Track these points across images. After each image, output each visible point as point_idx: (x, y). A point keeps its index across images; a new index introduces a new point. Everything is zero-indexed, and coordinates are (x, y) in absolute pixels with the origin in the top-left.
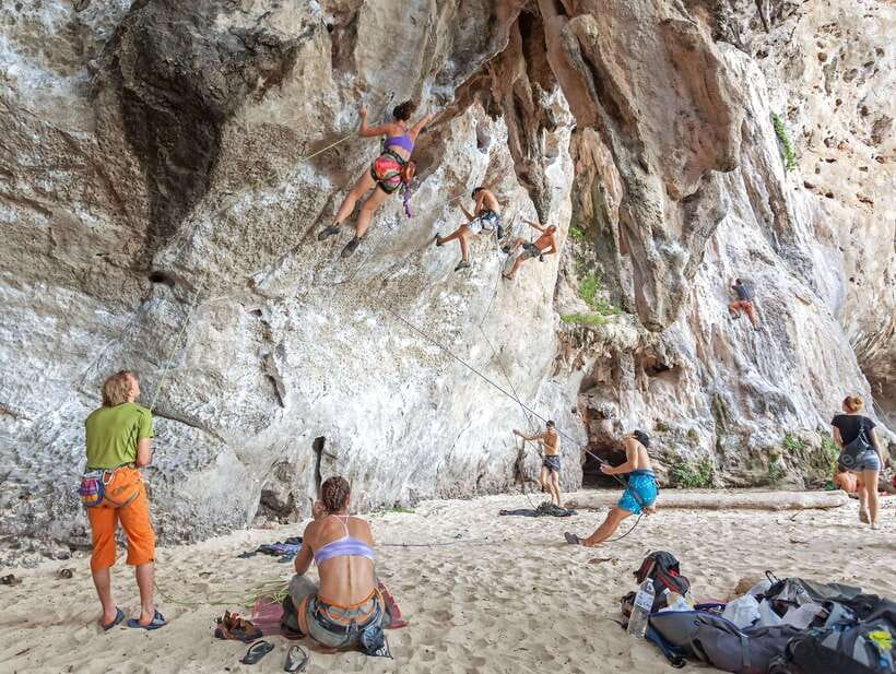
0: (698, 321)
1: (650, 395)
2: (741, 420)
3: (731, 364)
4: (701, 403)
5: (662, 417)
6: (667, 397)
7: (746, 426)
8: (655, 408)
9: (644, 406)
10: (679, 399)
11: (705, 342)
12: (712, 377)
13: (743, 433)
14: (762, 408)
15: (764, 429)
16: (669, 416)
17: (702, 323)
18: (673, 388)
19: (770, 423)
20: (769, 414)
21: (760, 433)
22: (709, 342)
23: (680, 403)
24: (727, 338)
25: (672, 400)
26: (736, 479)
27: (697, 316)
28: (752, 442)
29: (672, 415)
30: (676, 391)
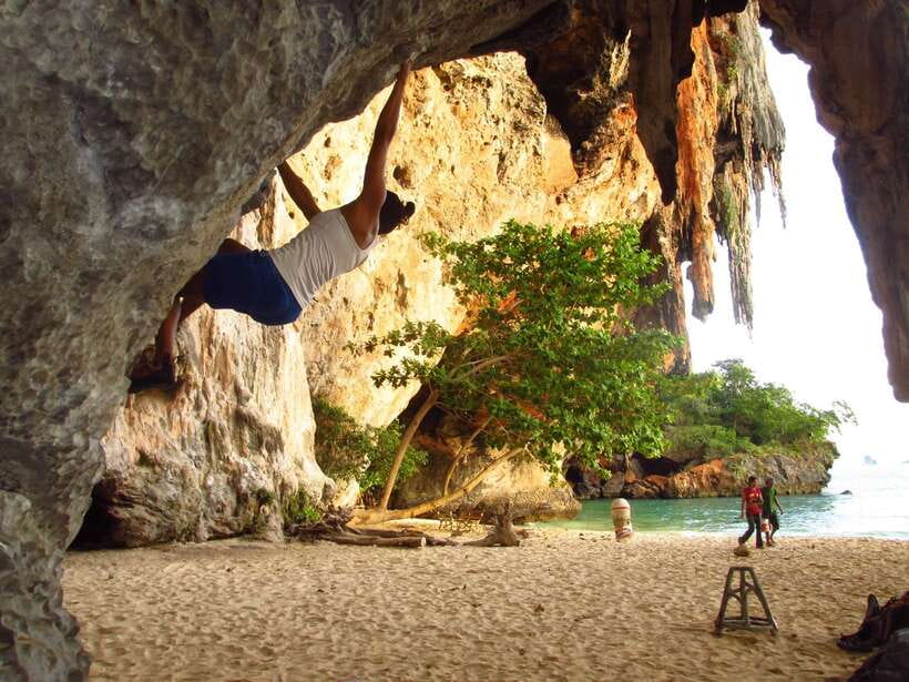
0: (212, 325)
1: (135, 414)
2: (234, 456)
3: (231, 387)
4: (193, 431)
5: (148, 448)
6: (157, 420)
7: (238, 464)
8: (140, 434)
9: (127, 428)
10: (171, 423)
11: (210, 353)
12: (207, 399)
13: (234, 473)
14: (258, 443)
15: (256, 468)
16: (157, 447)
17: (215, 330)
18: (165, 408)
19: (262, 462)
20: (265, 452)
21: (253, 474)
22: (214, 355)
23: (171, 430)
24: (233, 354)
25: (163, 425)
26: (220, 529)
27: (212, 319)
28: (244, 484)
29: (161, 444)
30: (169, 414)
